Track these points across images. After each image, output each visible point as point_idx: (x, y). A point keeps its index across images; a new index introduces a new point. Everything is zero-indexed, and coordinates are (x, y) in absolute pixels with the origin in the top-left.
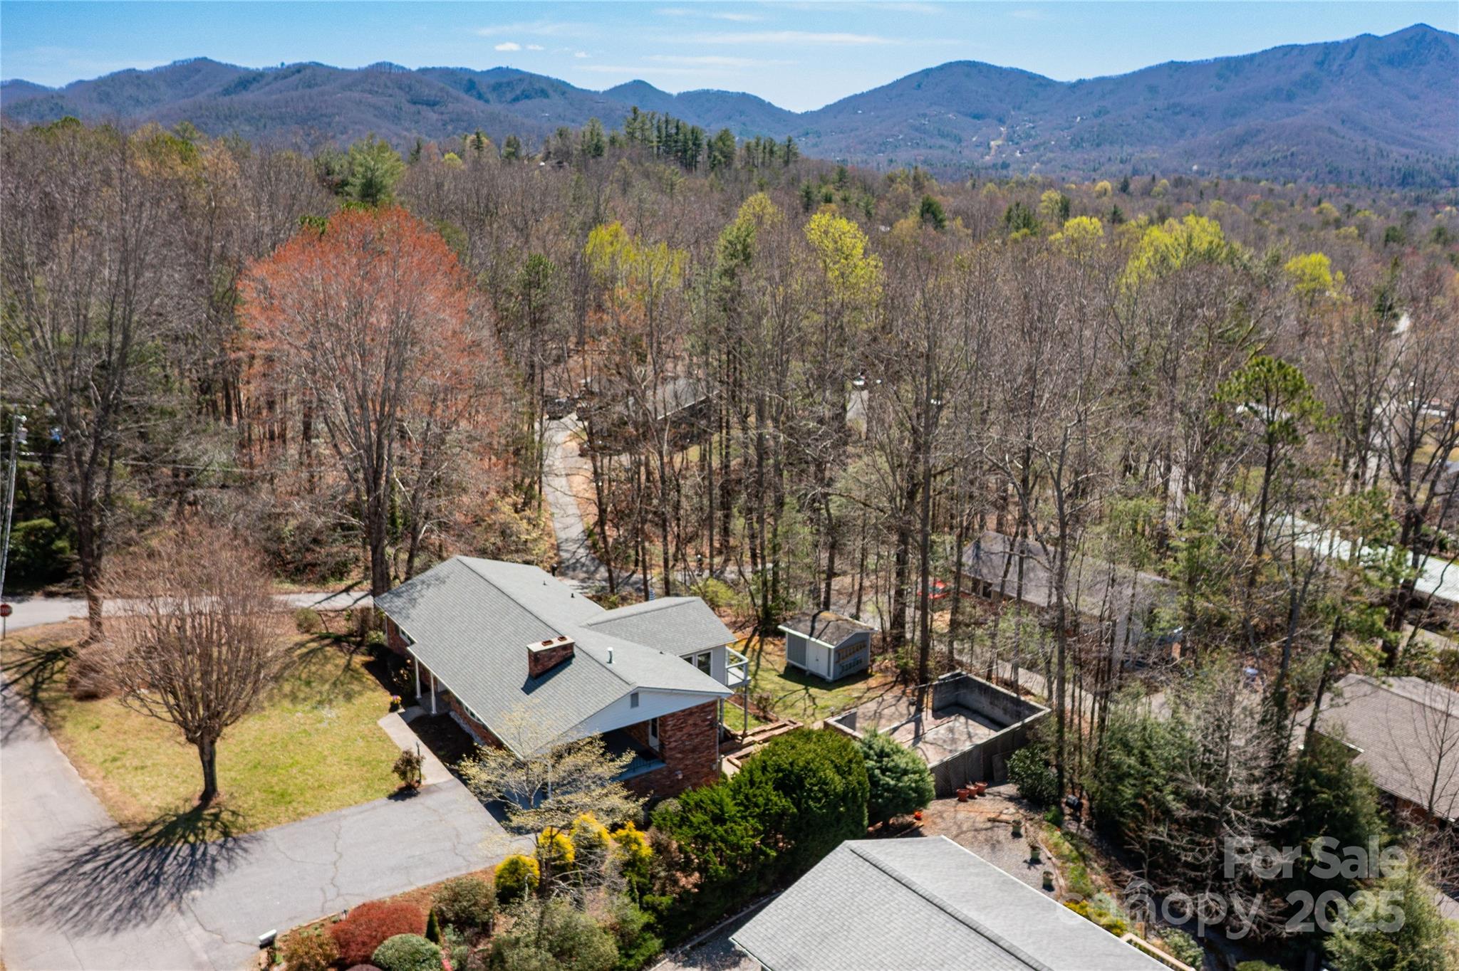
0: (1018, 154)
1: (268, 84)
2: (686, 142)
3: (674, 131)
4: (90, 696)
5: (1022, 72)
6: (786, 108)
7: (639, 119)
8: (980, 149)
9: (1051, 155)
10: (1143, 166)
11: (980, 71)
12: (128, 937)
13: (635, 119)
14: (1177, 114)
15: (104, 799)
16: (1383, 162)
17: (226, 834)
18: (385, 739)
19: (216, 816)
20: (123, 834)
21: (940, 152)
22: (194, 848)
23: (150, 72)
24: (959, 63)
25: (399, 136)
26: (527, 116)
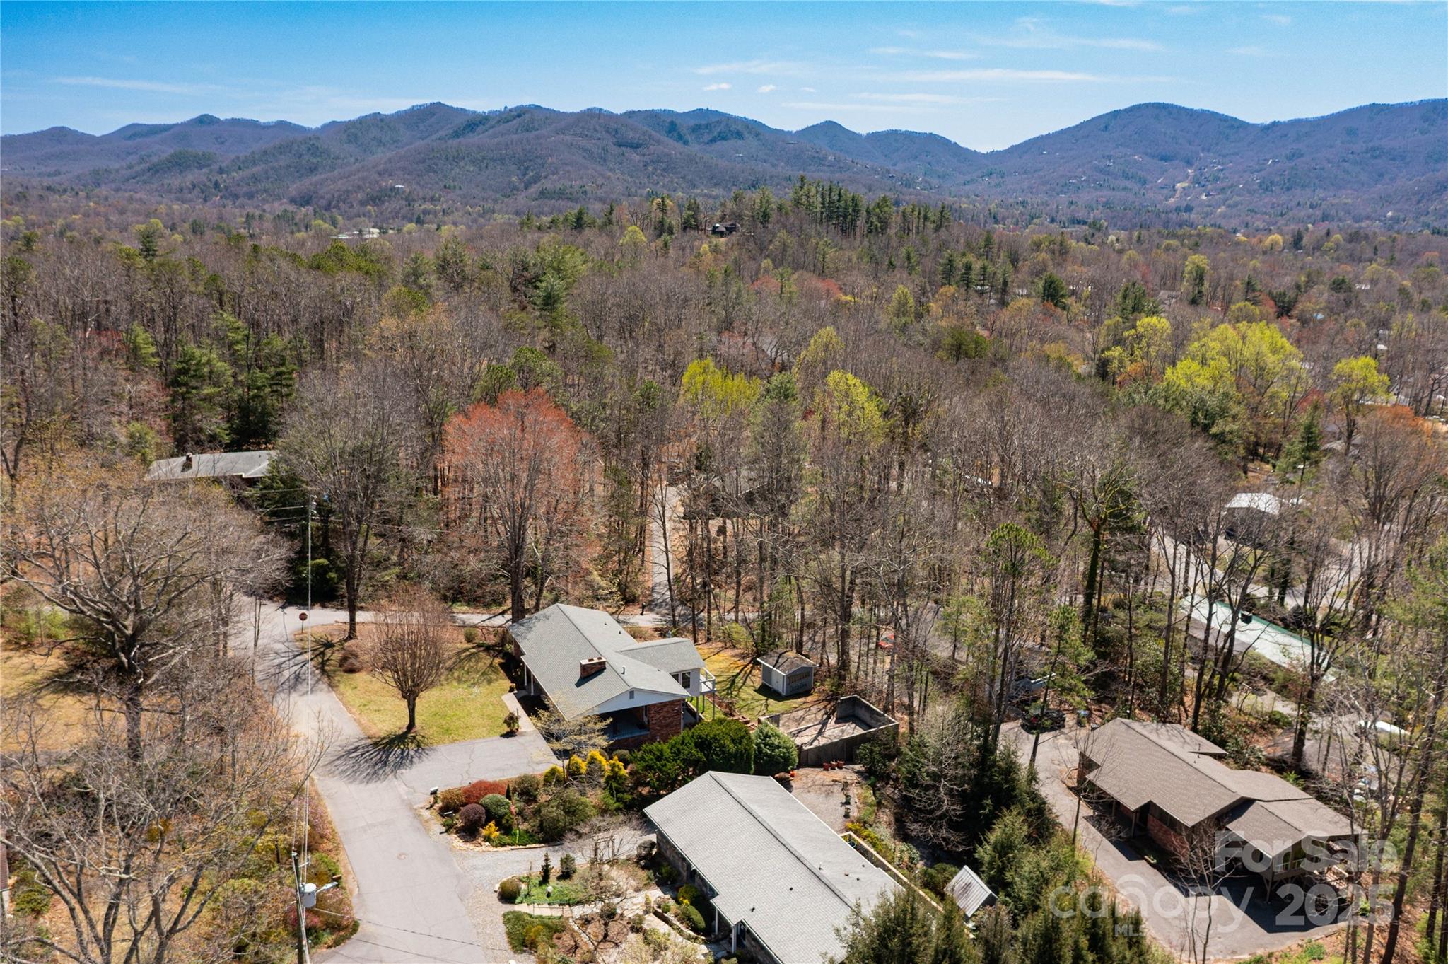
0: (1204, 197)
1: (492, 127)
2: (846, 208)
3: (836, 198)
4: (352, 671)
5: (1214, 114)
6: (972, 148)
7: (805, 188)
8: (1165, 191)
9: (1238, 199)
10: (1333, 212)
11: (1170, 113)
12: (372, 786)
13: (802, 188)
14: (1376, 158)
15: (360, 724)
17: (418, 746)
18: (504, 706)
19: (414, 737)
20: (370, 741)
21: (1123, 193)
22: (403, 751)
23: (392, 116)
24: (1147, 105)
25: (603, 176)
26: (722, 157)
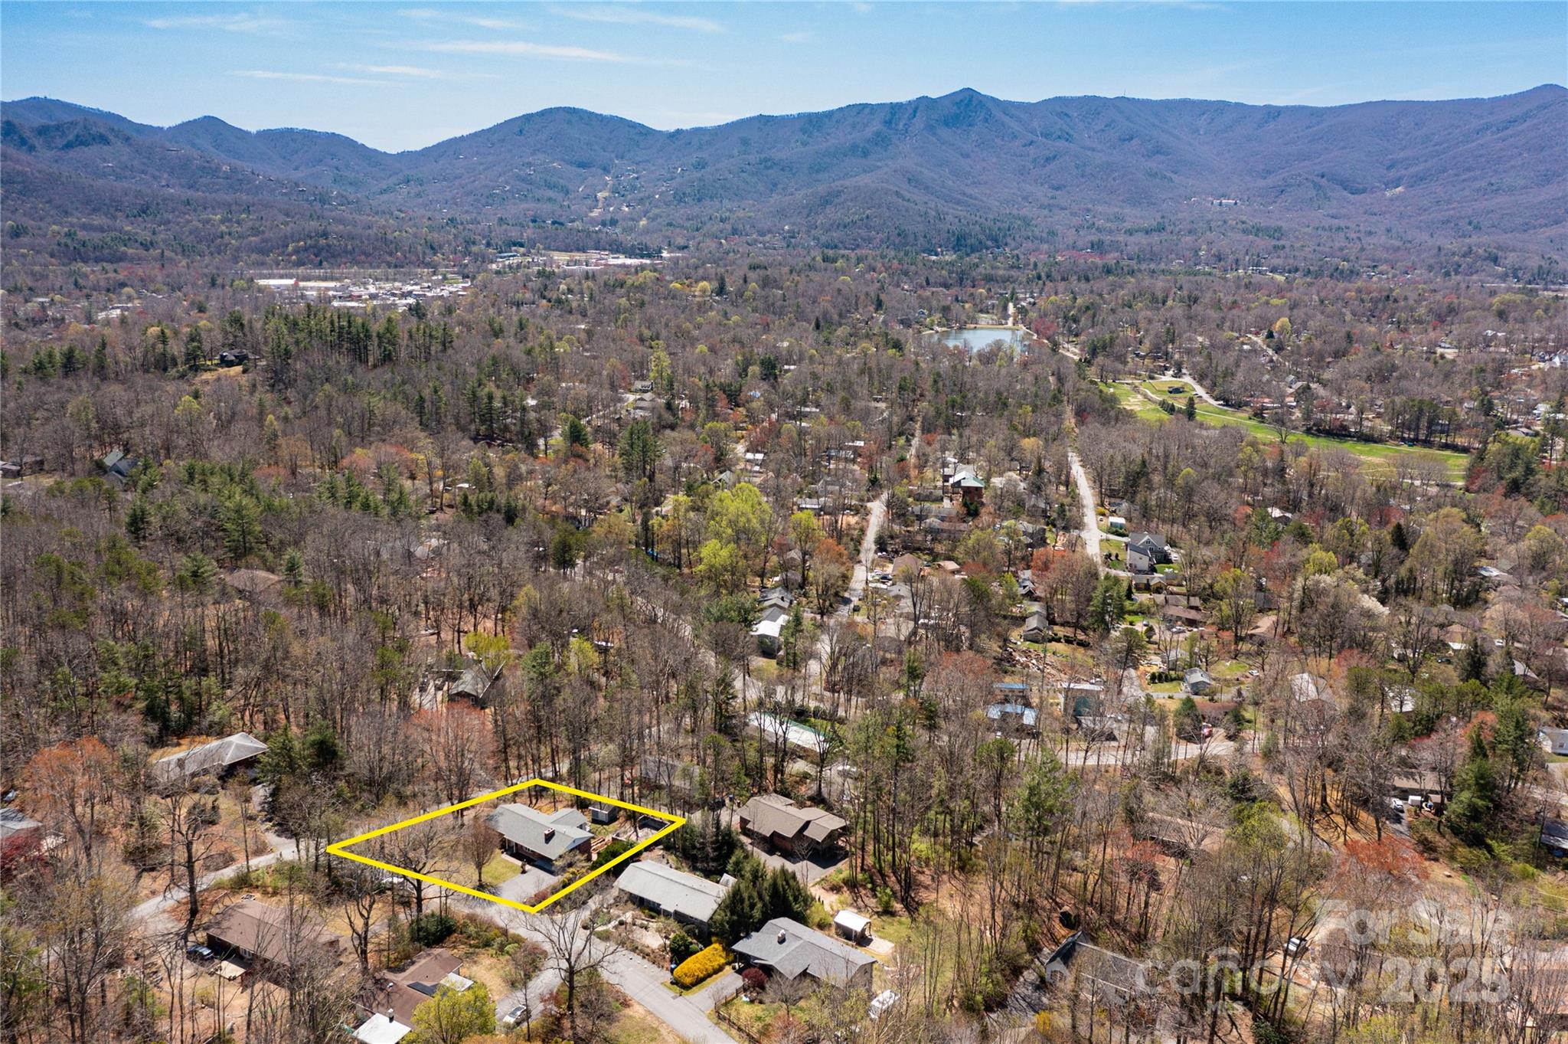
0: (625, 209)
8: (588, 202)
9: (656, 211)
11: (581, 118)
14: (769, 168)
16: (940, 226)
21: (549, 205)
24: (558, 109)
